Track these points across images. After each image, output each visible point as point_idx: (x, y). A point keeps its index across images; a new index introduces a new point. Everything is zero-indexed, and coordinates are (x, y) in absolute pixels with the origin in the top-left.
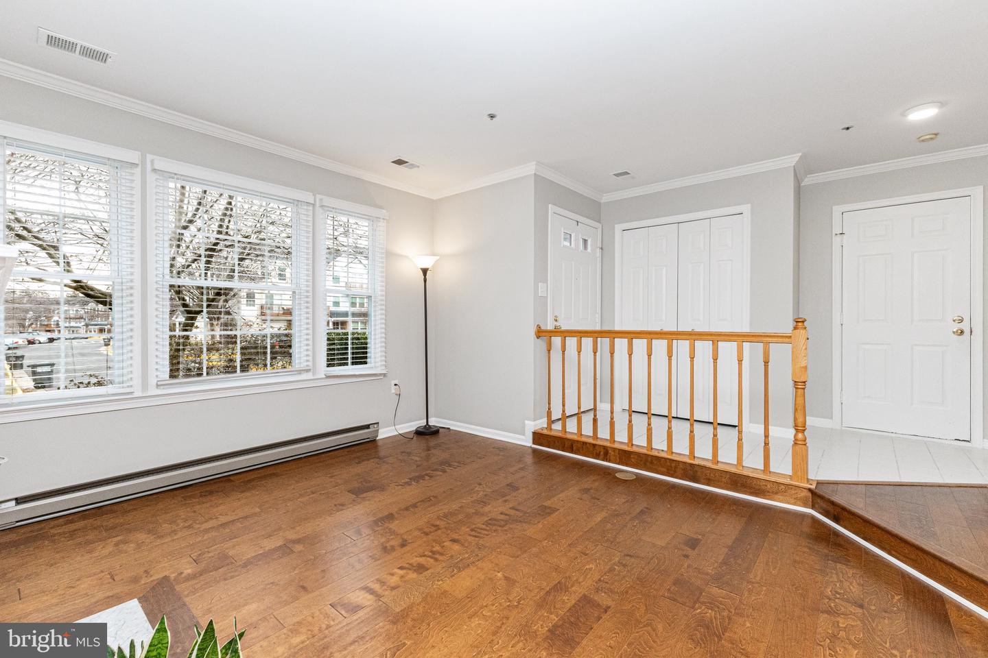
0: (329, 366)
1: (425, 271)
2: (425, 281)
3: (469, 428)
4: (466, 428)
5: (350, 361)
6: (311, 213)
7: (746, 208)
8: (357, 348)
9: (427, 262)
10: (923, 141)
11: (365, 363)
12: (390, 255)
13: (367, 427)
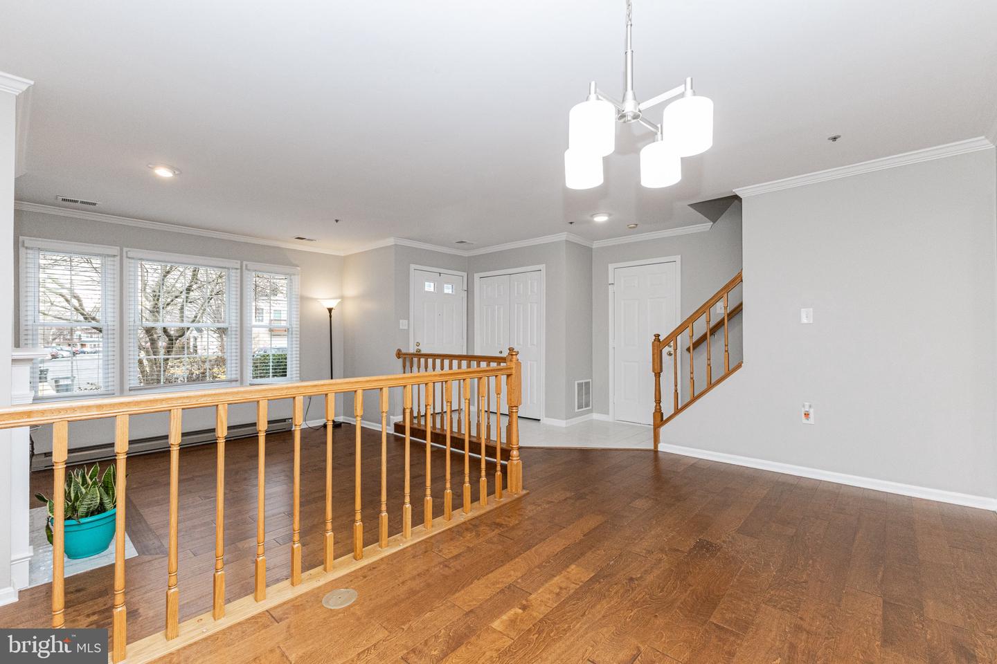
0: (254, 378)
1: (330, 310)
2: (331, 317)
3: (373, 425)
4: (368, 425)
5: (271, 374)
6: (239, 275)
7: (542, 267)
8: (276, 366)
9: (333, 304)
10: (630, 228)
11: (286, 375)
12: (303, 299)
13: (284, 420)
